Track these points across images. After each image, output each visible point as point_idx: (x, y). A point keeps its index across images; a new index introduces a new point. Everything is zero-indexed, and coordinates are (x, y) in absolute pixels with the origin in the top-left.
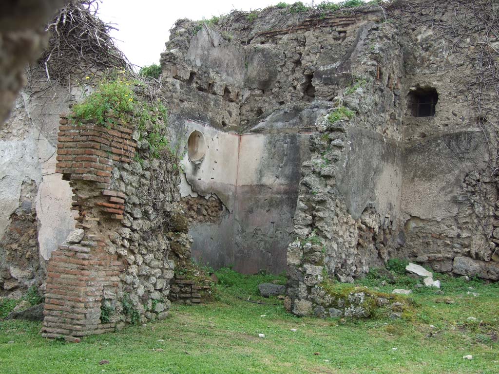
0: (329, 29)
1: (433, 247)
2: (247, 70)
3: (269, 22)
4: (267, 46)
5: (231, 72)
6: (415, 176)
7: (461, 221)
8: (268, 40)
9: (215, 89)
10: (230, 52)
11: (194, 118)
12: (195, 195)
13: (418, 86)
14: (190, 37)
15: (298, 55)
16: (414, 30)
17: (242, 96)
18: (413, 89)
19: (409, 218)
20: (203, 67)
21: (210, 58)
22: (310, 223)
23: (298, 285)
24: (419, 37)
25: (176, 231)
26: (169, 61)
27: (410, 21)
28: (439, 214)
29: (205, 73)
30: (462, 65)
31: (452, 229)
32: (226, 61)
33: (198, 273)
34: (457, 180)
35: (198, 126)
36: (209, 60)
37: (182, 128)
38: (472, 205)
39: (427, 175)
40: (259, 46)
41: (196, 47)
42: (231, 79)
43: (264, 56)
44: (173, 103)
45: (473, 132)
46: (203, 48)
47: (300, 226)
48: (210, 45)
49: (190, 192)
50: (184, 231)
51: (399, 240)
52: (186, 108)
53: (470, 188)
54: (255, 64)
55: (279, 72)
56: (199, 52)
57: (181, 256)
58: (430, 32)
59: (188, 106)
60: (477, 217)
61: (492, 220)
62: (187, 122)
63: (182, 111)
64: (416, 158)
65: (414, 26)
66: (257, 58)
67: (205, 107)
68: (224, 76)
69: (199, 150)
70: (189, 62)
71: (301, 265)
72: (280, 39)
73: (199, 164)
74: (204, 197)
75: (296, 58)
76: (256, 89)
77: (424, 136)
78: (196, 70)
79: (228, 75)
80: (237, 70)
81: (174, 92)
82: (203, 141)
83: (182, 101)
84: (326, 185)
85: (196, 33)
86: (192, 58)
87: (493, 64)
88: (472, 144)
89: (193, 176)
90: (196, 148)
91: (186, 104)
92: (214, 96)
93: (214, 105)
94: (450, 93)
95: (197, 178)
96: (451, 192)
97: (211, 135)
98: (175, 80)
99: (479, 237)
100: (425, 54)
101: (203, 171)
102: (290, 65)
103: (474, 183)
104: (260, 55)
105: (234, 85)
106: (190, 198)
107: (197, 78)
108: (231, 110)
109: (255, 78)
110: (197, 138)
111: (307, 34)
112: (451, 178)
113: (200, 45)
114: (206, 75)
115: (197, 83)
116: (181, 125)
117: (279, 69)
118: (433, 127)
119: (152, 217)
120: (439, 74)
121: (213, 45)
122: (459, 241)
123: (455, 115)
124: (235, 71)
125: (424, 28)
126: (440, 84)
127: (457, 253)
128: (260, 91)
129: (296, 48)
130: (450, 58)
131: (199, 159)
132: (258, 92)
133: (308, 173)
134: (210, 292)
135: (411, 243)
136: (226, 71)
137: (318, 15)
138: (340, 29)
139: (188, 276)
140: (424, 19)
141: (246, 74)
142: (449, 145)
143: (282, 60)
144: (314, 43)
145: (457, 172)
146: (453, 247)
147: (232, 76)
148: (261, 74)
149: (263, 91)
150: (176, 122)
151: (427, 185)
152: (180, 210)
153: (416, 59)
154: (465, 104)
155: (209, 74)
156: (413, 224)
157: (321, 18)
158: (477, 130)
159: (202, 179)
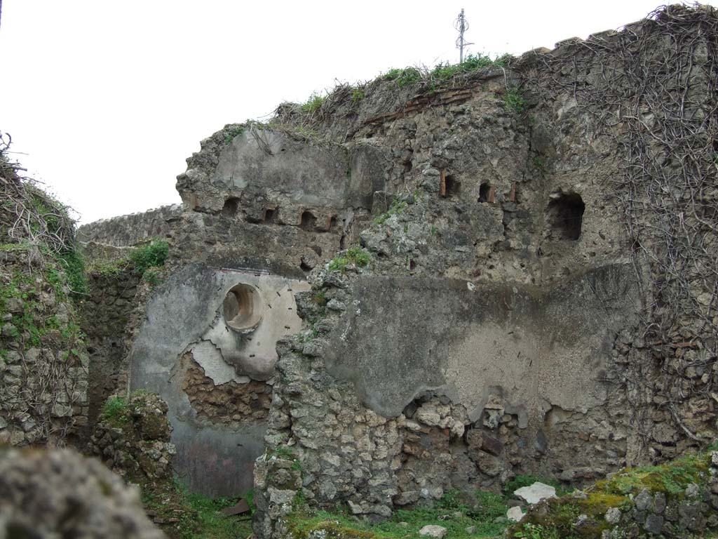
0: (441, 109)
1: (581, 456)
2: (350, 181)
3: (375, 103)
4: (373, 140)
5: (314, 187)
6: (554, 339)
7: (614, 413)
8: (376, 130)
9: (281, 217)
10: (307, 158)
11: (235, 266)
12: (245, 380)
13: (560, 191)
14: (221, 147)
15: (408, 152)
16: (553, 101)
17: (344, 220)
18: (555, 196)
19: (549, 408)
20: (251, 187)
21: (264, 172)
22: (284, 425)
23: (263, 518)
24: (560, 112)
25: (149, 439)
26: (187, 187)
27: (549, 87)
28: (584, 401)
29: (257, 195)
30: (608, 155)
31: (603, 426)
32: (301, 173)
33: (169, 500)
34: (605, 345)
35: (245, 276)
36: (264, 176)
37: (210, 282)
38: (624, 386)
39: (569, 338)
40: (365, 140)
41: (235, 161)
42: (314, 199)
43: (368, 156)
44: (192, 247)
45: (621, 265)
46: (247, 160)
47: (272, 431)
48: (262, 153)
49: (234, 376)
50: (160, 438)
51: (537, 445)
52: (220, 253)
53: (622, 359)
54: (359, 171)
55: (387, 180)
56: (241, 166)
57: (150, 475)
58: (573, 103)
59: (224, 248)
60: (632, 406)
61: (650, 411)
62: (219, 274)
63: (209, 258)
64: (555, 310)
65: (552, 95)
66: (361, 160)
67: (259, 246)
68: (299, 195)
69: (254, 311)
70: (220, 185)
71: (265, 490)
72: (388, 128)
73: (250, 333)
74: (265, 382)
75: (404, 158)
76: (360, 209)
77: (566, 271)
78: (237, 195)
79: (307, 192)
80: (326, 183)
81: (191, 232)
82: (258, 298)
83: (211, 243)
84: (310, 369)
85: (230, 141)
86: (226, 178)
87: (644, 152)
88: (621, 284)
89: (237, 352)
91: (219, 247)
92: (281, 228)
93: (279, 241)
94: (596, 202)
95: (246, 355)
96: (598, 364)
97: (275, 288)
98: (196, 214)
99: (634, 440)
100: (565, 139)
101: (259, 344)
102: (399, 169)
103: (625, 349)
104: (363, 155)
105: (323, 206)
106: (233, 385)
107: (243, 205)
108: (319, 245)
109: (357, 192)
110: (249, 294)
111: (416, 119)
112: (597, 341)
113: (240, 157)
114: (260, 198)
115: (244, 212)
116: (207, 279)
117: (387, 176)
118: (577, 259)
119: (28, 426)
120: (582, 171)
121: (269, 153)
122: (613, 446)
123: (603, 237)
124: (323, 185)
125: (565, 97)
126: (585, 186)
127: (611, 465)
128: (366, 211)
129: (404, 141)
130: (594, 145)
131: (251, 326)
132: (362, 213)
133: (284, 352)
134: (178, 527)
135: (555, 450)
136: (303, 188)
137: (427, 89)
138: (454, 108)
139: (153, 504)
140: (564, 81)
141: (348, 185)
142: (594, 287)
143: (389, 161)
144: (425, 133)
145: (604, 332)
146: (606, 456)
147: (316, 193)
148: (364, 185)
149: (369, 211)
150: (199, 275)
151: (568, 354)
153: (555, 147)
154: (615, 218)
155: (265, 196)
156: (555, 419)
157: (430, 93)
158: (627, 261)
159: (258, 355)
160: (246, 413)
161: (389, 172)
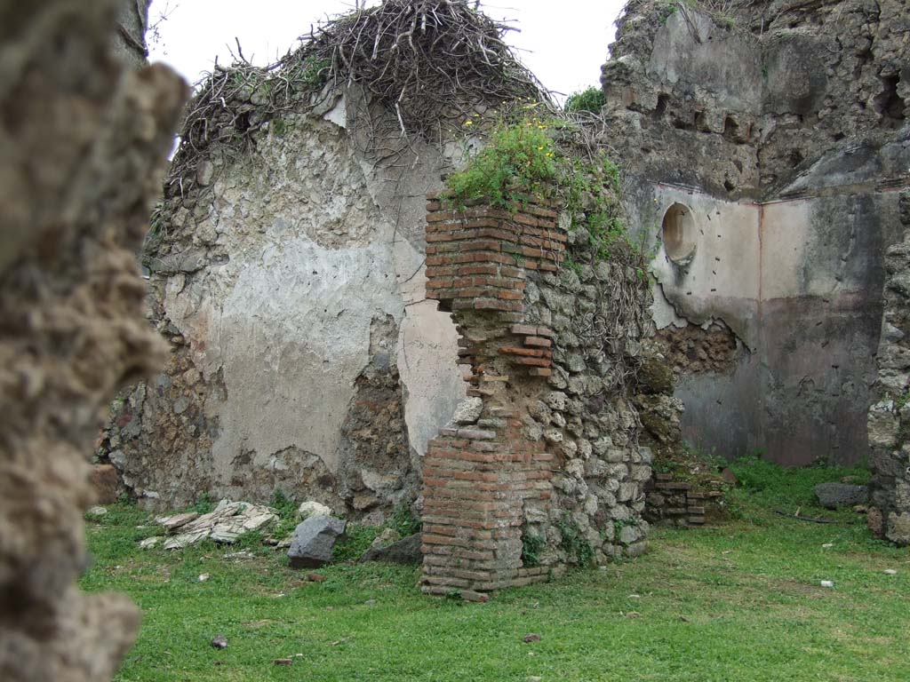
2: (767, 81)
4: (802, 30)
5: (736, 86)
8: (804, 18)
9: (708, 122)
10: (731, 49)
11: (671, 181)
12: (682, 324)
14: (653, 30)
15: (866, 41)
17: (761, 130)
20: (681, 83)
21: (694, 64)
23: (894, 485)
25: (651, 392)
26: (618, 79)
32: (725, 69)
33: (697, 469)
35: (680, 194)
36: (693, 70)
37: (649, 200)
40: (787, 31)
41: (667, 48)
42: (736, 101)
43: (798, 50)
44: (630, 155)
46: (679, 48)
47: (890, 371)
48: (691, 40)
49: (673, 319)
50: (665, 391)
52: (656, 163)
54: (782, 66)
55: (830, 77)
56: (673, 55)
57: (663, 438)
59: (658, 158)
62: (658, 189)
63: (647, 169)
66: (785, 56)
67: (690, 157)
68: (723, 97)
69: (684, 238)
70: (654, 77)
71: (897, 447)
72: (829, 13)
73: (687, 265)
74: (700, 325)
75: (862, 47)
76: (786, 115)
78: (668, 91)
79: (730, 93)
80: (747, 82)
81: (630, 135)
82: (690, 222)
83: (646, 150)
85: (664, 22)
86: (660, 68)
89: (676, 288)
90: (679, 235)
91: (654, 156)
92: (706, 136)
93: (707, 152)
95: (684, 292)
97: (706, 210)
98: (632, 113)
101: (694, 278)
102: (851, 62)
104: (790, 48)
105: (743, 112)
106: (673, 329)
107: (673, 104)
108: (740, 159)
109: (782, 94)
110: (679, 217)
113: (673, 44)
114: (688, 97)
115: (672, 114)
116: (647, 195)
117: (830, 71)
119: (605, 369)
121: (698, 40)
124: (744, 85)
128: (795, 118)
129: (860, 27)
131: (685, 255)
132: (790, 120)
133: (900, 266)
134: (721, 503)
136: (726, 87)
139: (679, 475)
141: (765, 87)
143: (834, 53)
144: (897, 14)
147: (738, 95)
148: (794, 85)
149: (801, 118)
150: (639, 190)
152: (657, 352)
155: (693, 95)
159: (695, 293)
160: (685, 364)
161: (834, 66)
